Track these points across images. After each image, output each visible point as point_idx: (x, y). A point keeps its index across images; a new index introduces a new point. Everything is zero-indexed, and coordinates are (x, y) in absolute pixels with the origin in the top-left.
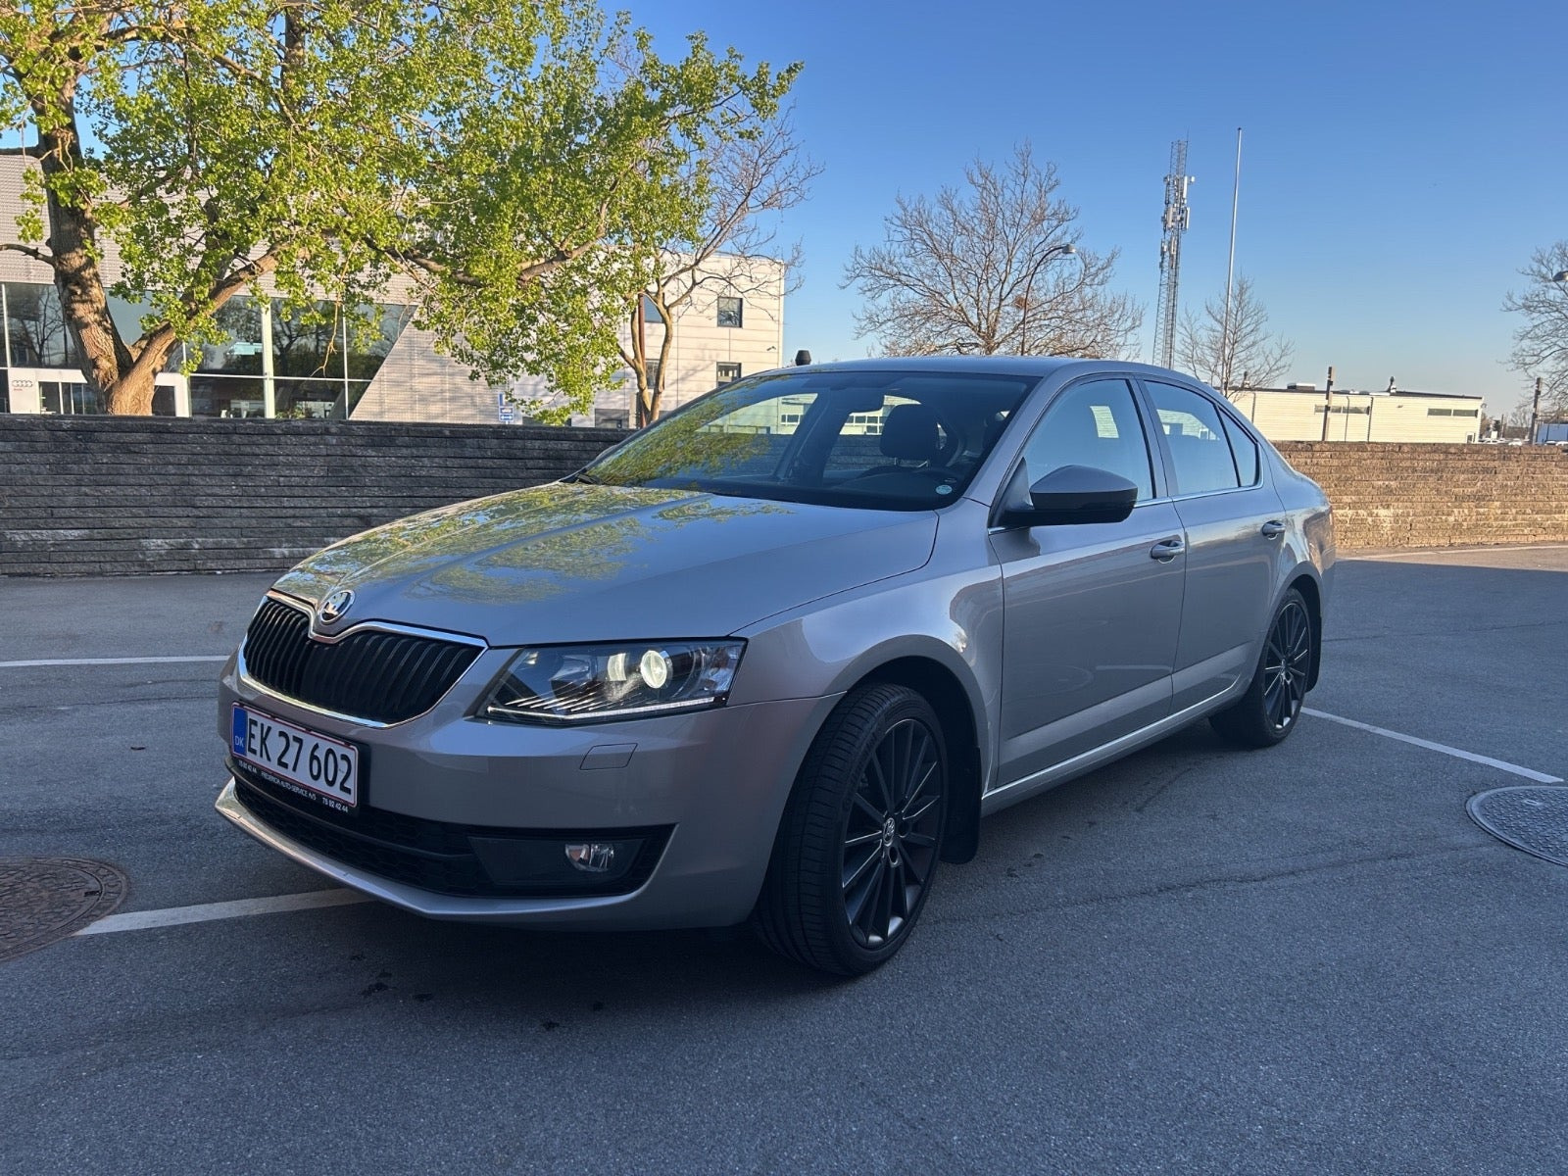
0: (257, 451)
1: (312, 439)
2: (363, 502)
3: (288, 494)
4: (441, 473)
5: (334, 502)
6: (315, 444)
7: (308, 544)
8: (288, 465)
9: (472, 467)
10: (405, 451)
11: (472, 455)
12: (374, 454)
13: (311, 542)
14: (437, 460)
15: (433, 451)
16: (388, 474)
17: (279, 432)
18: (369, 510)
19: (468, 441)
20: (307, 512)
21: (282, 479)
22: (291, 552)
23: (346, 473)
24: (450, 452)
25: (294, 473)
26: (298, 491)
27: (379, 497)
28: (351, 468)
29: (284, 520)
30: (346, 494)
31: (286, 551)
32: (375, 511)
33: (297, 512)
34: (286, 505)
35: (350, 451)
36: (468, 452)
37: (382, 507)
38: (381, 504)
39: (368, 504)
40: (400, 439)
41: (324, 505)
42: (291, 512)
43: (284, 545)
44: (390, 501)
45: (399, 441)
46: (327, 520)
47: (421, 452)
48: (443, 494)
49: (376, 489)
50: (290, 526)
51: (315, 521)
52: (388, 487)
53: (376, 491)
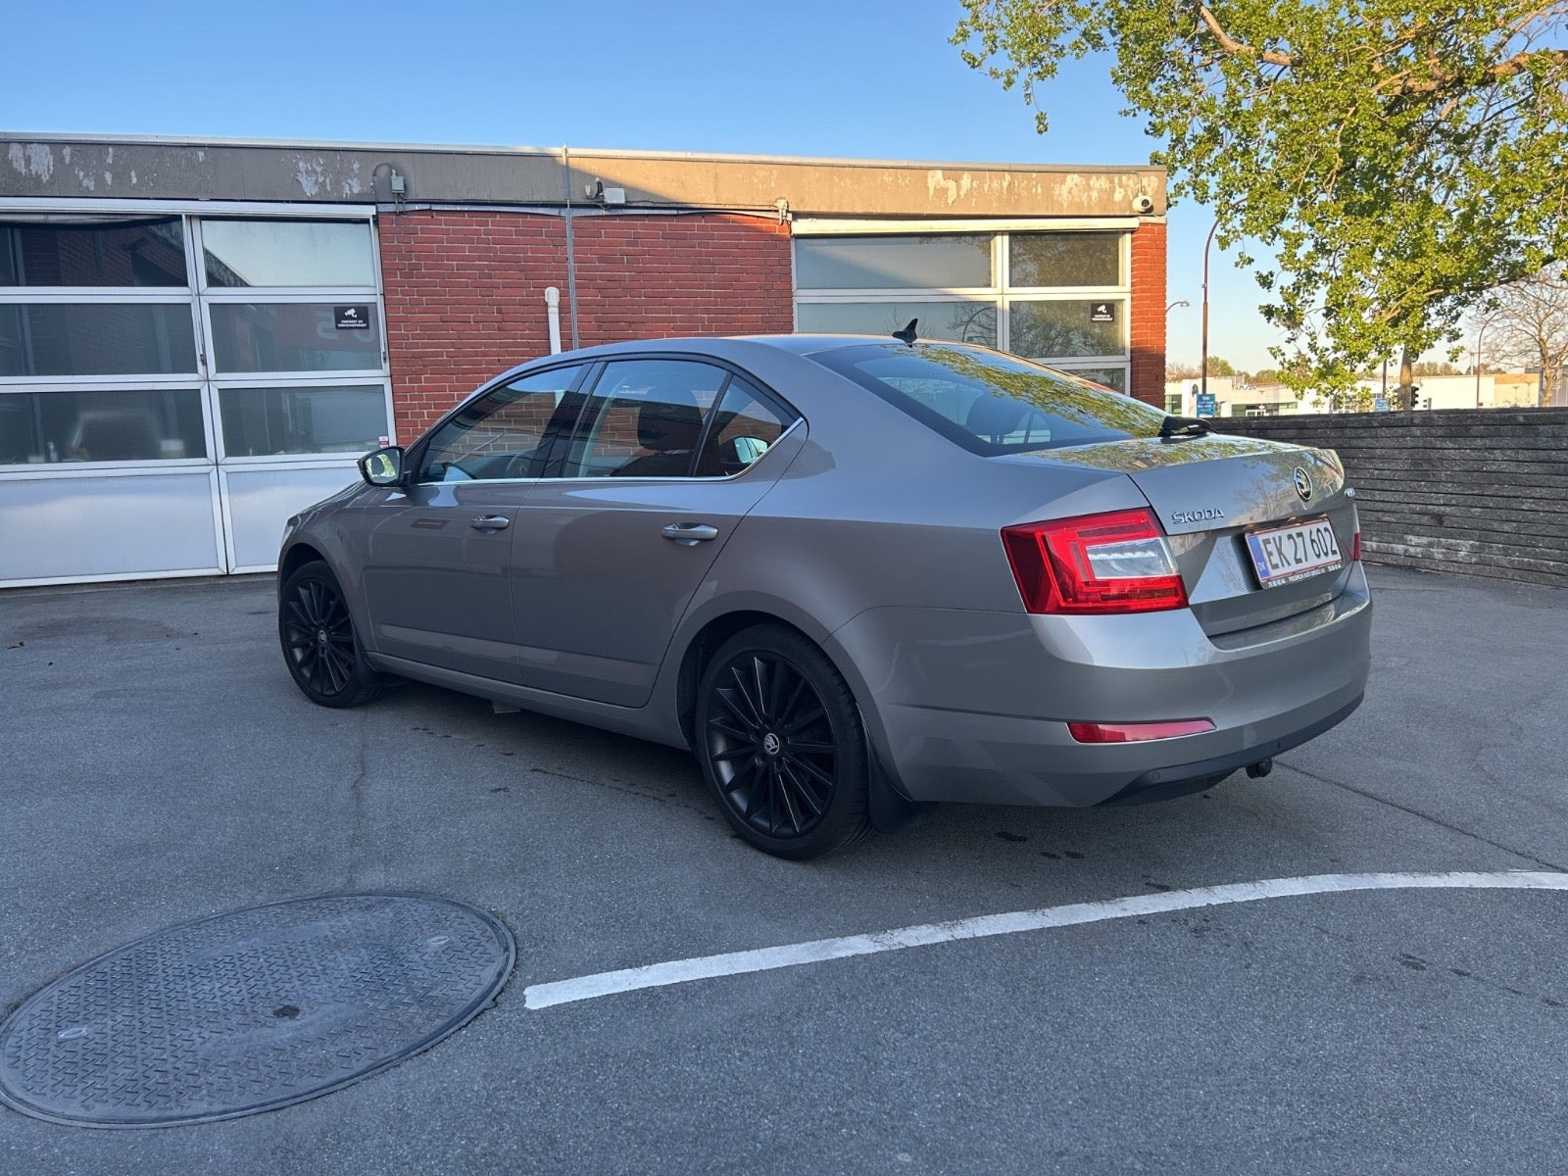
0: (1362, 444)
1: (1400, 431)
2: (1438, 499)
3: (1379, 487)
4: (1512, 467)
5: (1414, 497)
6: (1404, 436)
7: (1391, 539)
8: (1382, 458)
9: (1543, 462)
10: (1479, 442)
11: (1545, 446)
12: (1451, 445)
13: (1393, 537)
14: (1508, 452)
15: (1507, 442)
16: (1461, 468)
17: (1376, 424)
18: (1442, 508)
19: (1541, 428)
20: (1394, 507)
21: (1376, 472)
22: (1378, 547)
23: (1425, 467)
24: (1523, 442)
25: (1386, 466)
26: (1387, 485)
27: (1452, 494)
28: (1429, 461)
29: (1375, 513)
30: (1425, 490)
31: (1374, 545)
32: (1448, 509)
33: (1387, 506)
34: (1377, 498)
35: (1431, 443)
36: (1542, 442)
37: (1454, 505)
38: (1454, 502)
39: (1442, 502)
40: (1475, 428)
41: (1405, 500)
42: (1380, 506)
43: (1374, 539)
44: (1461, 499)
45: (1475, 430)
46: (1408, 516)
47: (1495, 443)
48: (1512, 494)
49: (1450, 485)
50: (1379, 520)
51: (1398, 516)
52: (1461, 483)
53: (1450, 487)
